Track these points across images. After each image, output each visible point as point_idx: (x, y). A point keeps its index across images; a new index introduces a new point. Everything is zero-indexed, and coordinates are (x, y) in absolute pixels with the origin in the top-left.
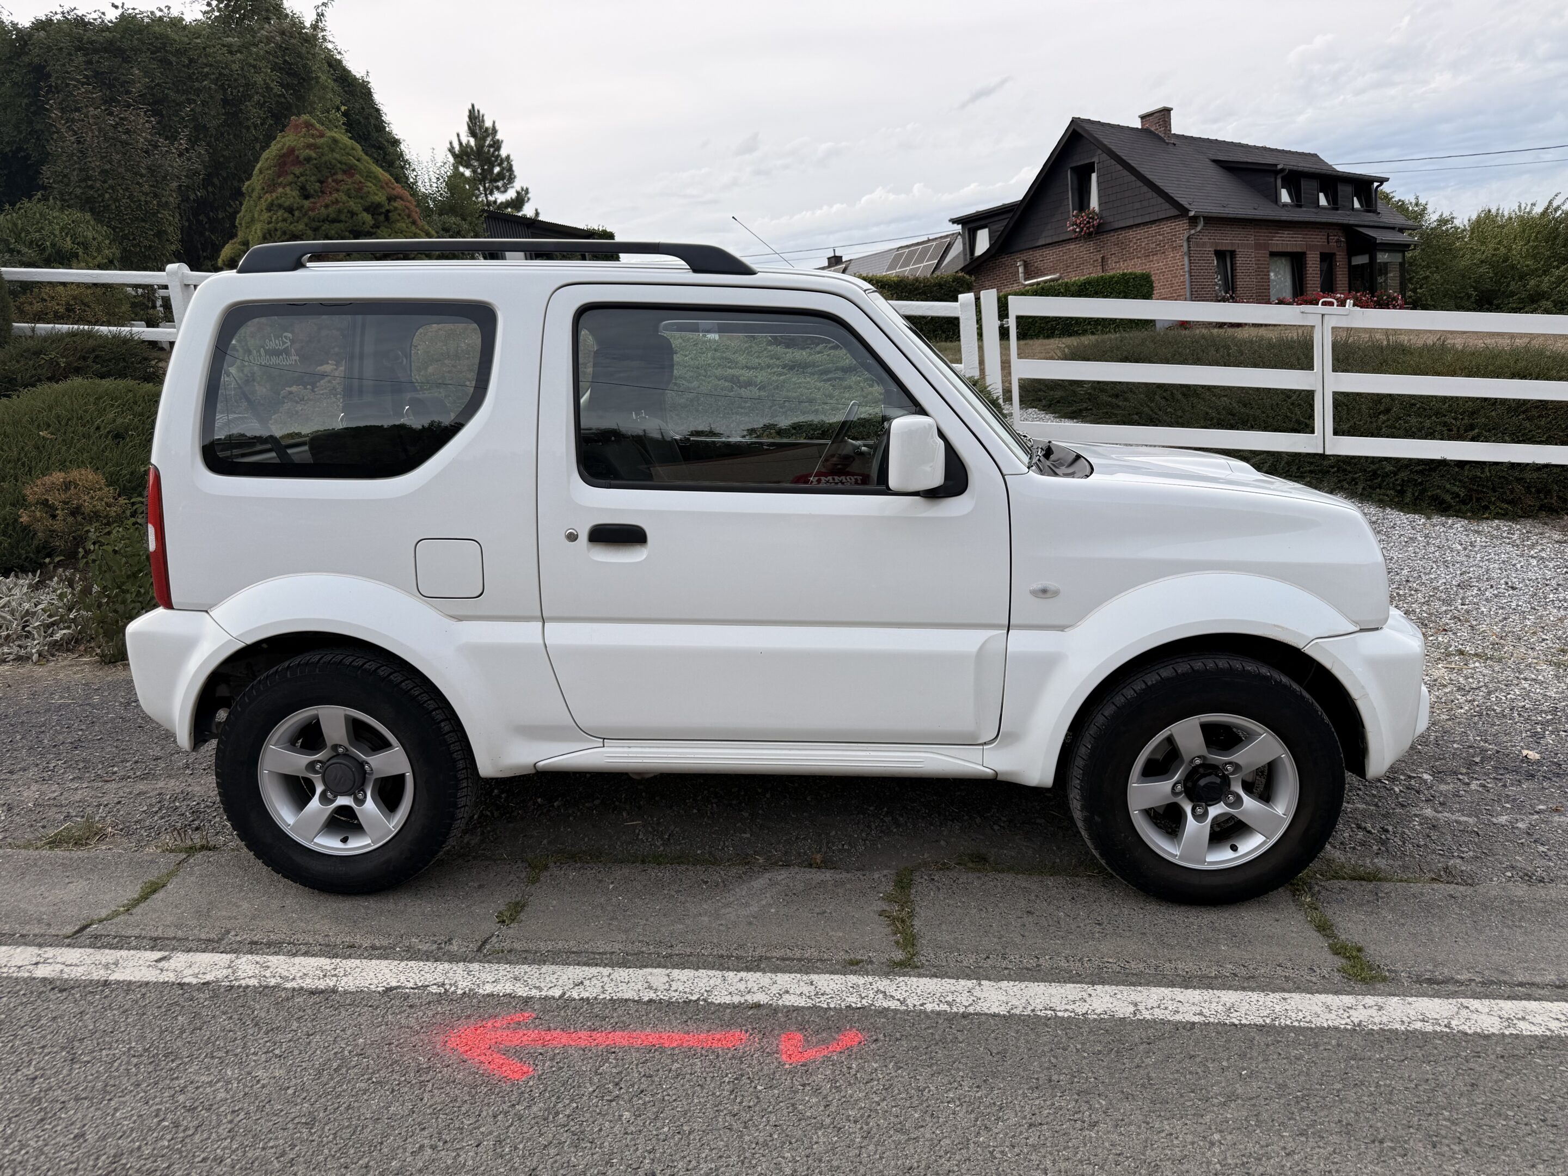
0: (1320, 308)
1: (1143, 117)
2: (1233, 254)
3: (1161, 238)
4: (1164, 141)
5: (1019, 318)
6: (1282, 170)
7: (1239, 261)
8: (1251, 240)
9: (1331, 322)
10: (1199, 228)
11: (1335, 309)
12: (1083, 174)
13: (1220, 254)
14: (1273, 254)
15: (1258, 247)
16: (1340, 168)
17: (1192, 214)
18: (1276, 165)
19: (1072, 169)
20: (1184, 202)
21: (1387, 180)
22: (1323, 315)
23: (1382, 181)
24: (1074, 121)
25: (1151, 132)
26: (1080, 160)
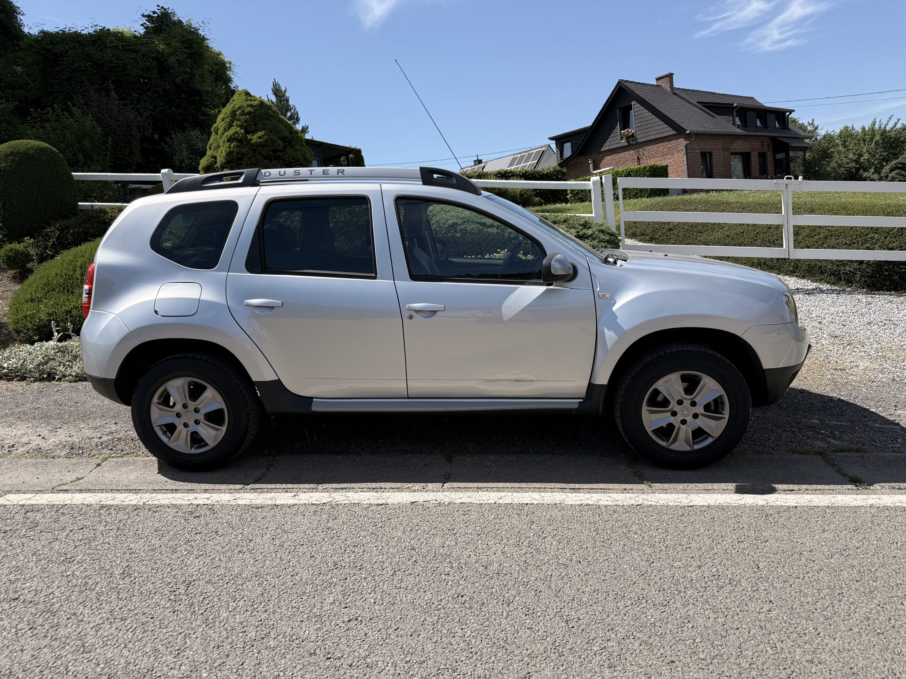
0: (785, 181)
1: (657, 79)
2: (711, 154)
3: (670, 146)
6: (736, 107)
7: (714, 158)
8: (720, 147)
9: (791, 188)
10: (692, 140)
11: (793, 181)
12: (626, 111)
13: (703, 154)
14: (732, 154)
15: (724, 149)
16: (766, 105)
17: (688, 132)
18: (733, 104)
19: (619, 108)
20: (683, 126)
21: (794, 111)
22: (787, 185)
23: (791, 112)
24: (619, 82)
25: (662, 87)
26: (624, 103)
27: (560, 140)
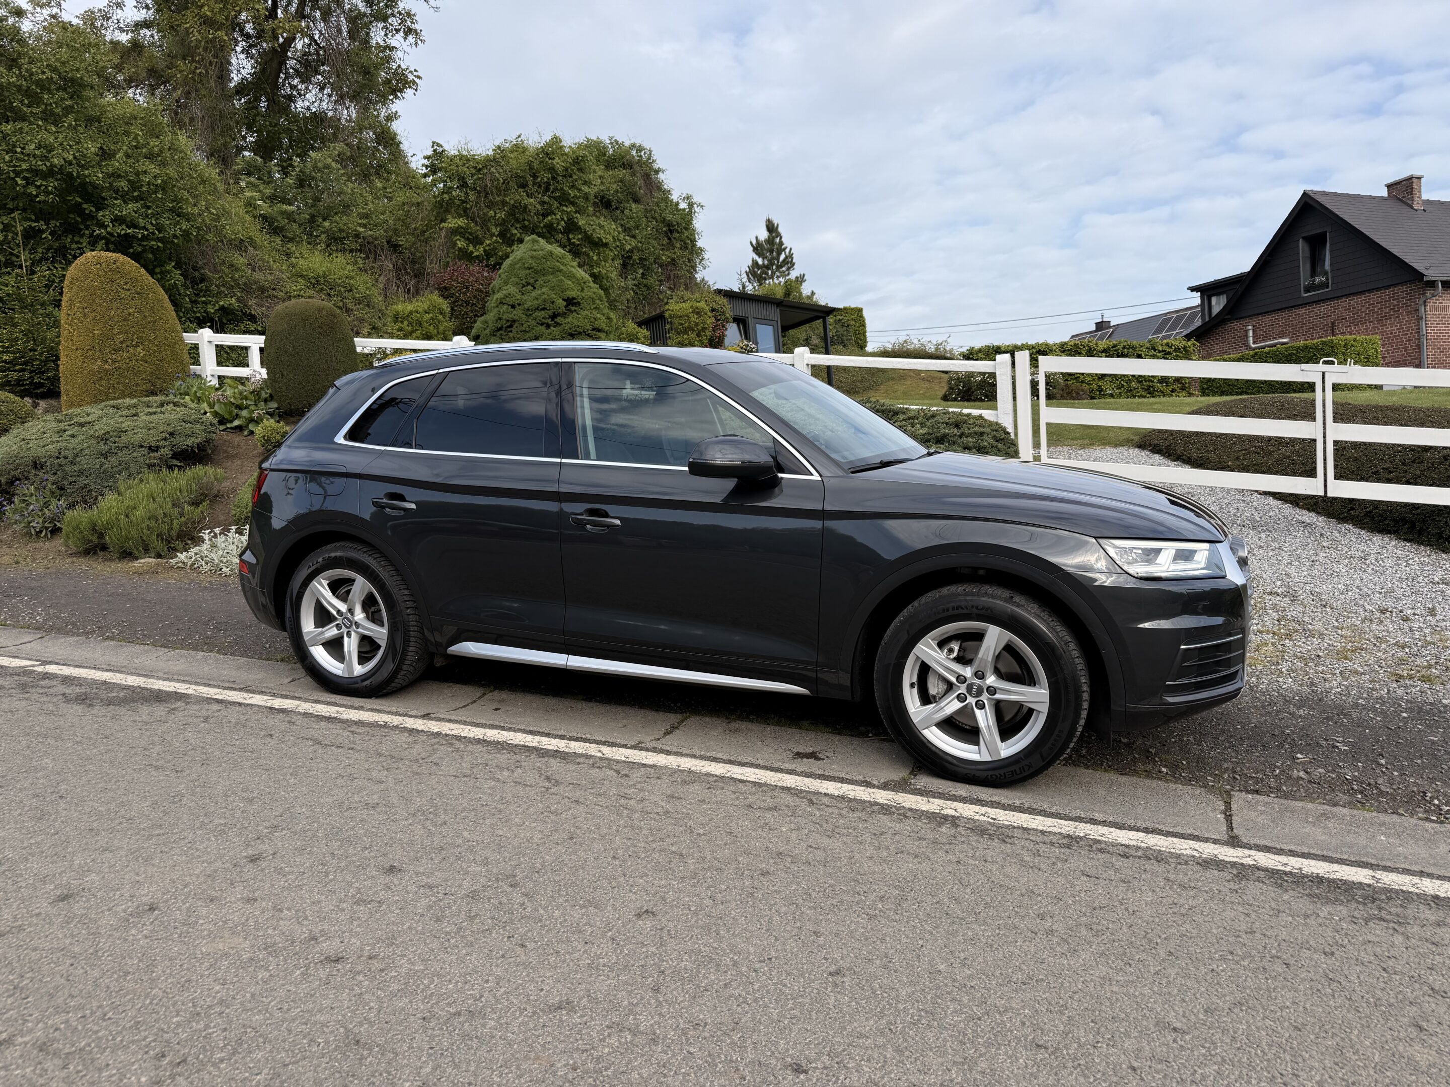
0: (1321, 367)
1: (1389, 186)
3: (1395, 302)
4: (1412, 207)
5: (1048, 376)
9: (1330, 380)
10: (1437, 293)
11: (1336, 367)
12: (1316, 243)
17: (1425, 279)
19: (1304, 238)
20: (1420, 268)
22: (1324, 373)
24: (1305, 194)
25: (1399, 199)
26: (1313, 228)
27: (1206, 292)
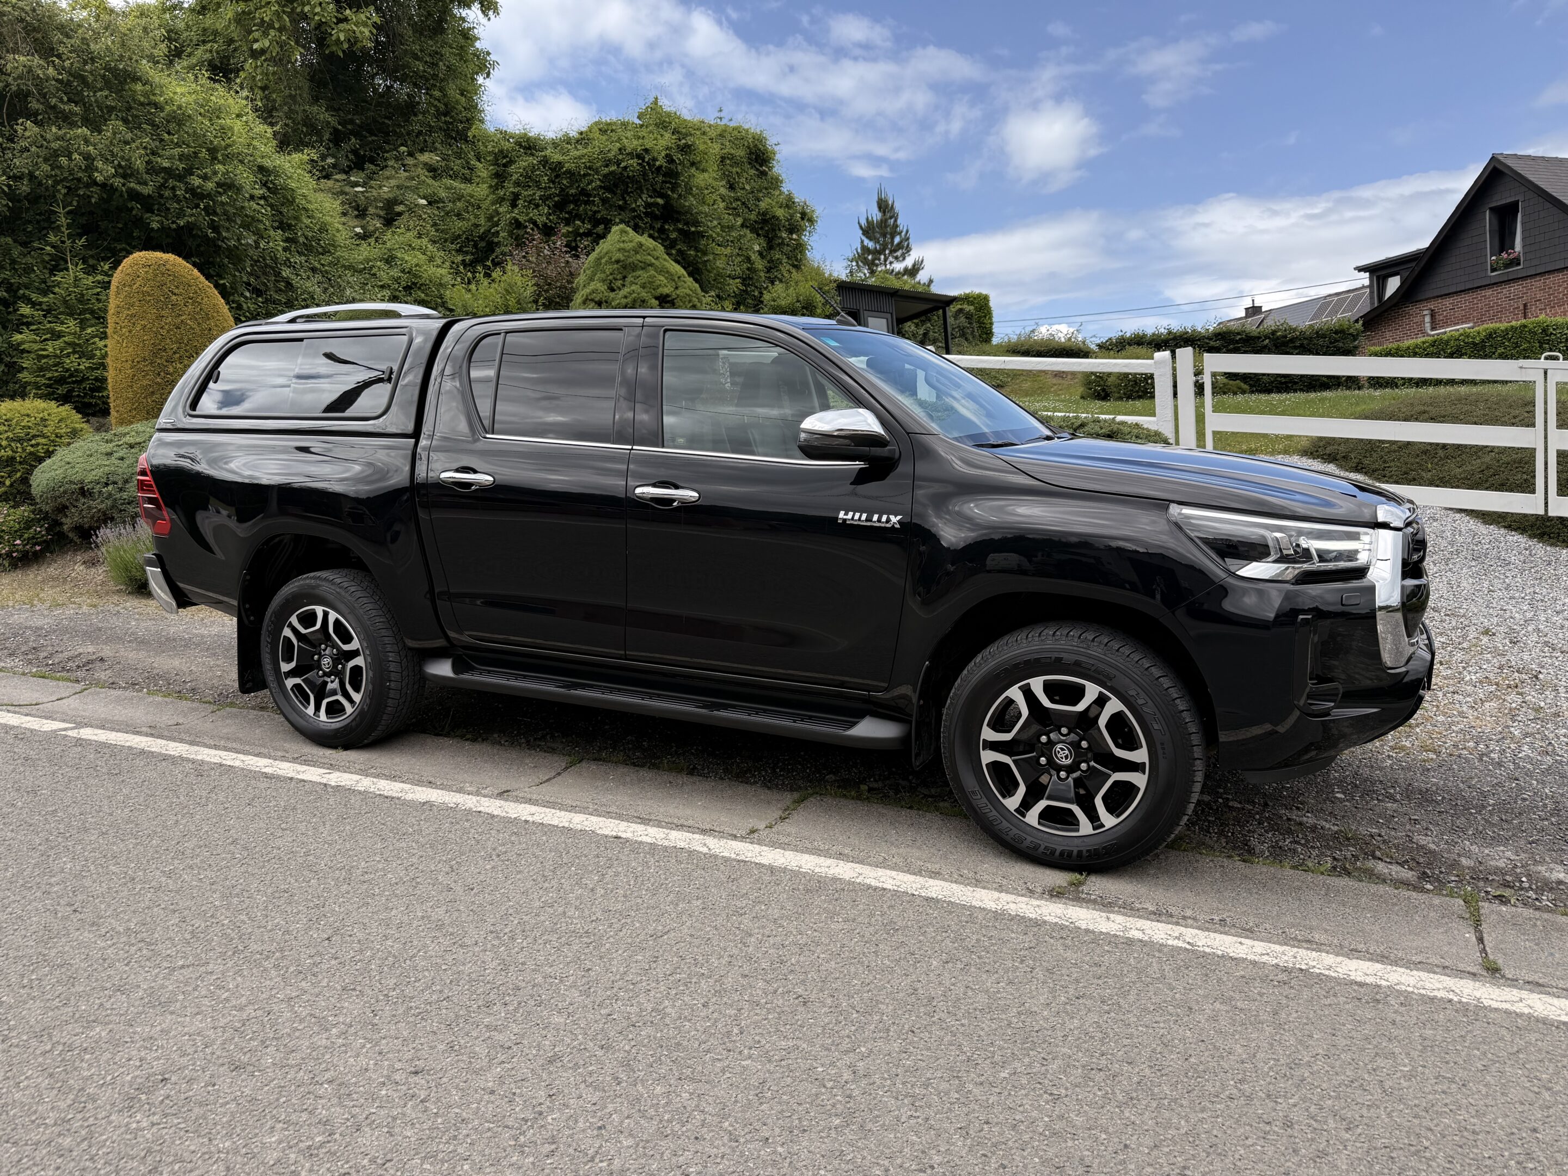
0: (1542, 363)
9: (1554, 379)
11: (1561, 363)
12: (1506, 215)
19: (1491, 209)
22: (1546, 370)
24: (1493, 158)
26: (1502, 198)
27: (1379, 271)
